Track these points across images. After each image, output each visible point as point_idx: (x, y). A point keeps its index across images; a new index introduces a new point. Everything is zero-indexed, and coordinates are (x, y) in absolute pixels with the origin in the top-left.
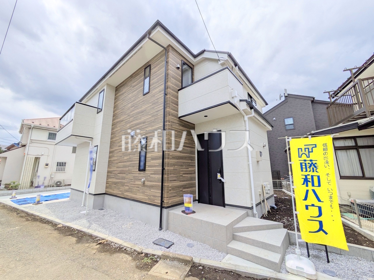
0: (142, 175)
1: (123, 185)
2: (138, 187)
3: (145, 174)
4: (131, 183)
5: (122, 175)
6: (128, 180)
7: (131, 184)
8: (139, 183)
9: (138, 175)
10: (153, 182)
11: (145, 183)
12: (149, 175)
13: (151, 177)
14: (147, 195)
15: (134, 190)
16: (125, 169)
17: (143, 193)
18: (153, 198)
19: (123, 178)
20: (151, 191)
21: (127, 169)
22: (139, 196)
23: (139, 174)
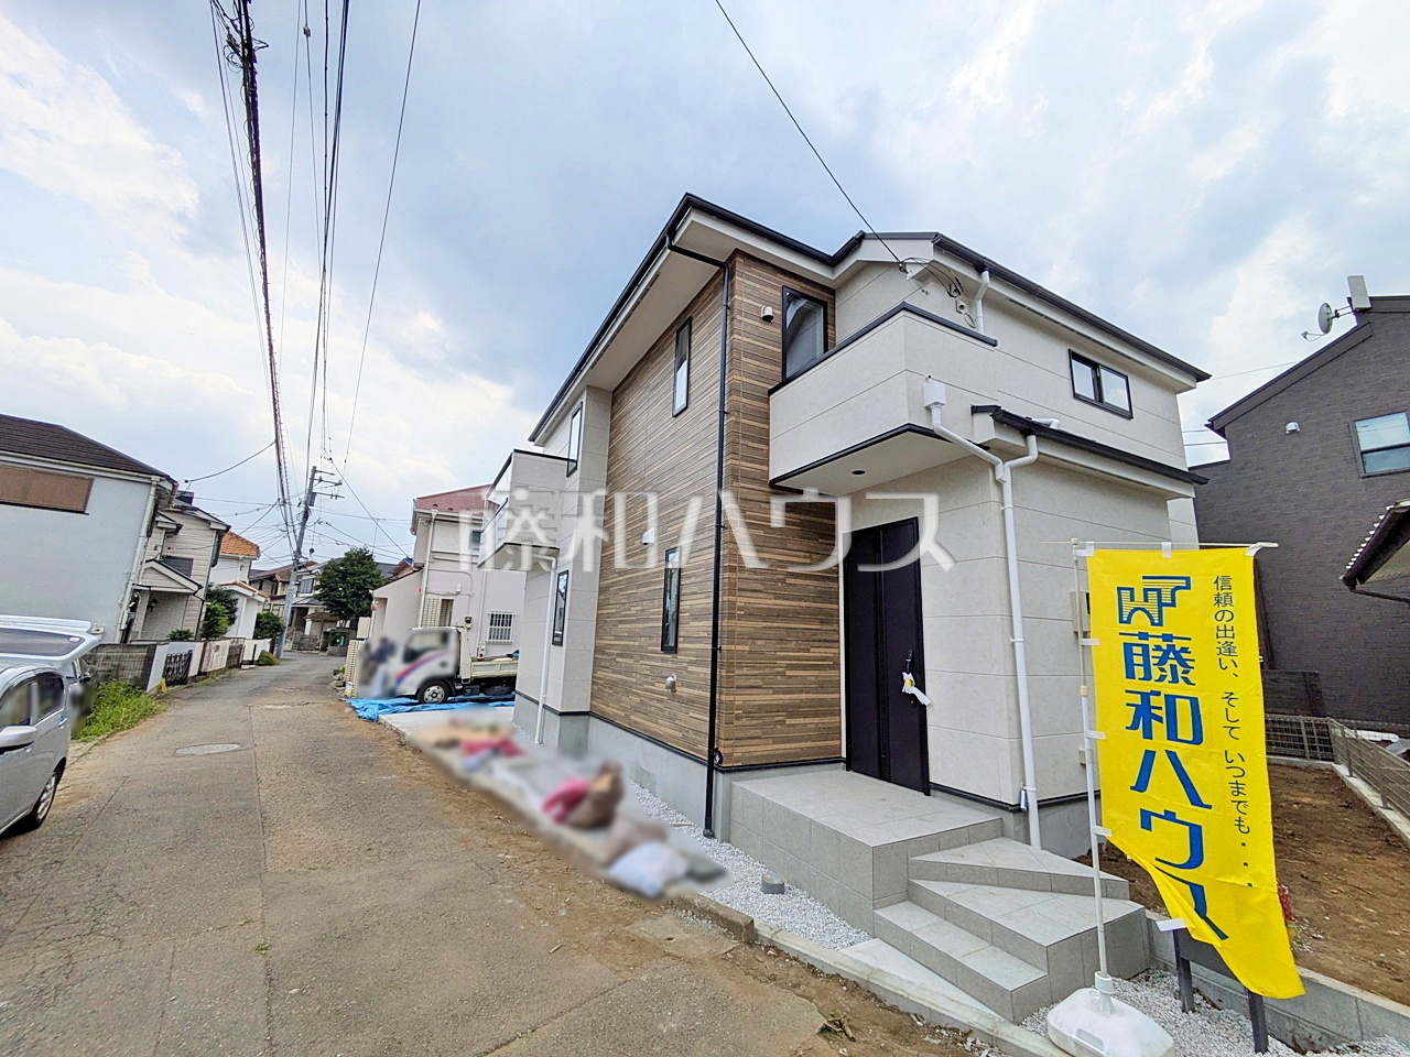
0: (670, 665)
1: (628, 692)
2: (661, 701)
3: (676, 663)
4: (646, 686)
5: (624, 660)
6: (638, 676)
7: (646, 690)
8: (661, 687)
9: (660, 664)
10: (694, 688)
11: (677, 689)
12: (685, 665)
13: (690, 672)
14: (681, 729)
15: (653, 709)
16: (632, 643)
17: (672, 719)
18: (694, 737)
19: (629, 671)
20: (691, 714)
21: (637, 644)
22: (663, 729)
23: (663, 660)
